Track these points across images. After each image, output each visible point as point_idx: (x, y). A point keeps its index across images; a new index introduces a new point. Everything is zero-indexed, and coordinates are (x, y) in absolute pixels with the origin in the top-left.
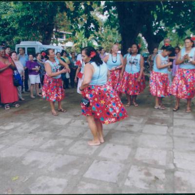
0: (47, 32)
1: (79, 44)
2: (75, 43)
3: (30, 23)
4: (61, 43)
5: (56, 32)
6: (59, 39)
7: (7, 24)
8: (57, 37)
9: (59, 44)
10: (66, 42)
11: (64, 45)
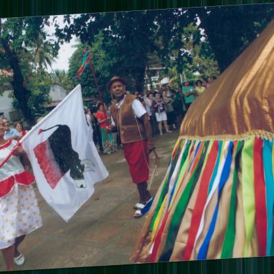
0: (139, 74)
1: (176, 78)
2: (171, 78)
3: (122, 68)
4: (156, 82)
5: (148, 71)
6: (152, 78)
7: (98, 74)
8: (150, 76)
9: (154, 84)
10: (160, 79)
11: (159, 83)
